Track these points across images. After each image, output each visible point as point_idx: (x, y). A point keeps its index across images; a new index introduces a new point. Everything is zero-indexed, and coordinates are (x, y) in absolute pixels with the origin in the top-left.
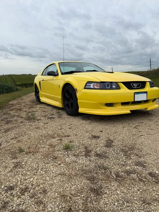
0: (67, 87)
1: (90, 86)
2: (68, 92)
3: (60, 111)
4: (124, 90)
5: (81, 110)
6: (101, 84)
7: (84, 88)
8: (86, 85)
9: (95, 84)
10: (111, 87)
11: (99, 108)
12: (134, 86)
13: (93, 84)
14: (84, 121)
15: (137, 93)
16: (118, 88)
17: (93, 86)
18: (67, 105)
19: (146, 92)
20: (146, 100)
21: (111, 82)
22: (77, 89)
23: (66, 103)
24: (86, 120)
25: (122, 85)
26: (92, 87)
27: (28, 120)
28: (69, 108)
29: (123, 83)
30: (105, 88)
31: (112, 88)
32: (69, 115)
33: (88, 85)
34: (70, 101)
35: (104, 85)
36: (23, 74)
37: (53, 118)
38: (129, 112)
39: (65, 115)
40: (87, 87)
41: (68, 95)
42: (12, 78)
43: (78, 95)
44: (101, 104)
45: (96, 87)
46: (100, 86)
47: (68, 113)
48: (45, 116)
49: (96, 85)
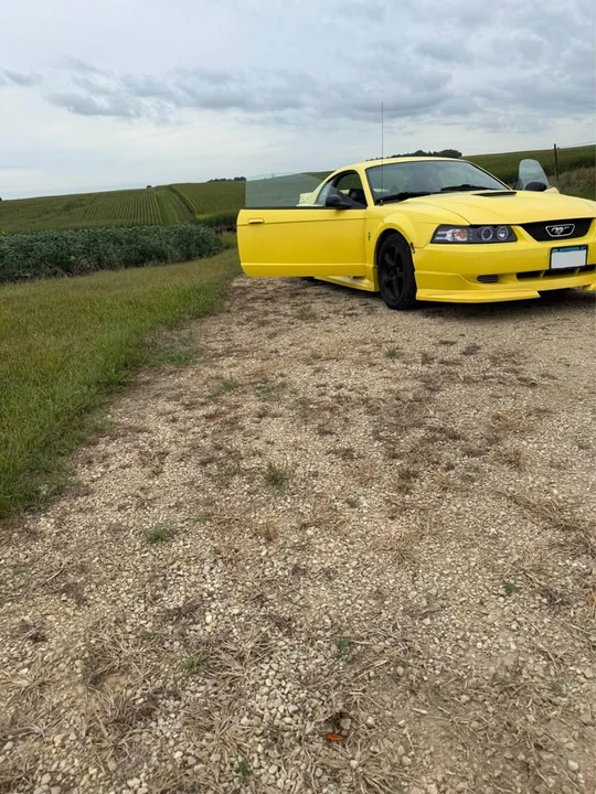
0: (389, 238)
1: (445, 235)
2: (391, 251)
3: (369, 300)
4: (525, 243)
5: (422, 294)
6: (471, 230)
7: (432, 242)
8: (435, 234)
9: (457, 230)
10: (495, 236)
11: (462, 287)
12: (554, 233)
13: (451, 231)
14: (426, 320)
15: (559, 249)
16: (512, 237)
17: (453, 235)
18: (389, 285)
19: (585, 247)
20: (584, 264)
21: (495, 226)
22: (415, 245)
23: (385, 278)
24: (433, 317)
25: (521, 231)
26: (449, 237)
27: (302, 319)
28: (392, 290)
29: (523, 226)
30: (478, 240)
31: (496, 240)
32: (391, 307)
33: (440, 234)
34: (396, 273)
35: (479, 233)
36: (216, 180)
37: (357, 315)
38: (537, 295)
39: (382, 309)
40: (438, 238)
41: (392, 258)
42: (179, 195)
43: (416, 258)
44: (469, 278)
45: (459, 238)
46: (468, 237)
47: (392, 303)
48: (337, 312)
49: (459, 234)
